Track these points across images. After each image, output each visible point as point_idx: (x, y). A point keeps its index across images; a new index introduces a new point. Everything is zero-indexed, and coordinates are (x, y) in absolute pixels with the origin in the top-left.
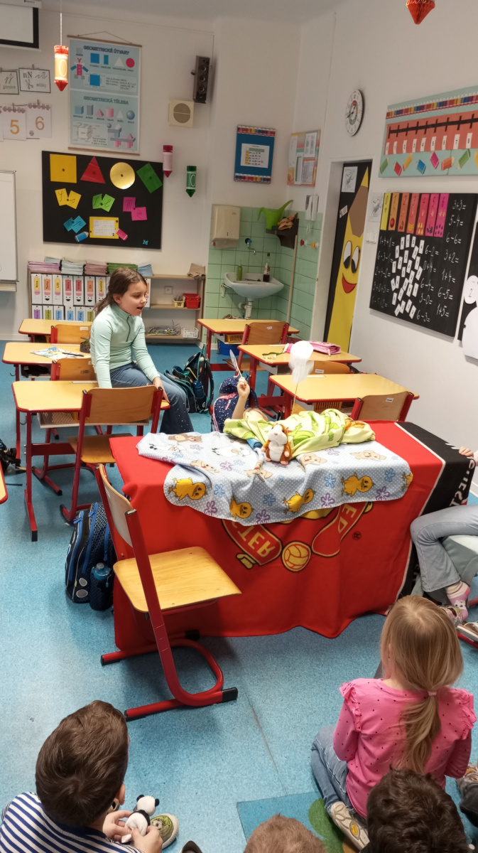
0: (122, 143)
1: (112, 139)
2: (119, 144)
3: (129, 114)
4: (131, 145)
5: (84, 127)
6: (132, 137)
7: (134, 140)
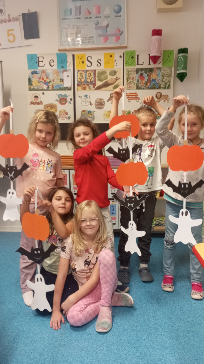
0: (109, 38)
1: (99, 36)
2: (106, 39)
3: (116, 8)
4: (118, 38)
5: (73, 28)
6: (120, 31)
7: (122, 33)
